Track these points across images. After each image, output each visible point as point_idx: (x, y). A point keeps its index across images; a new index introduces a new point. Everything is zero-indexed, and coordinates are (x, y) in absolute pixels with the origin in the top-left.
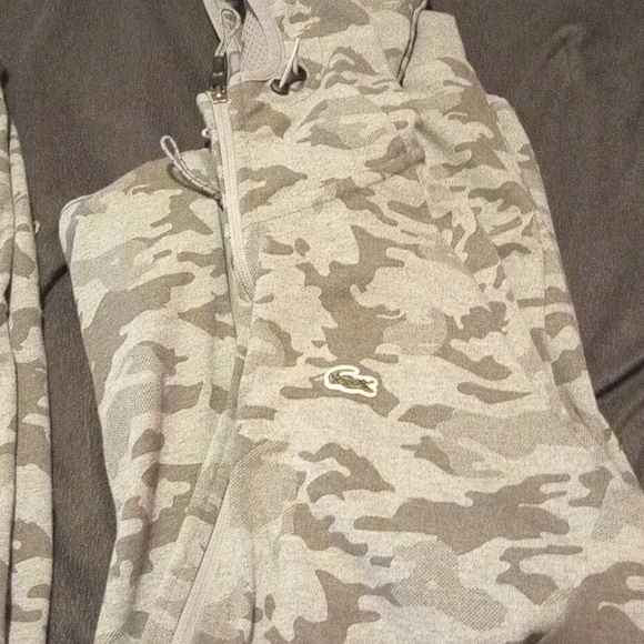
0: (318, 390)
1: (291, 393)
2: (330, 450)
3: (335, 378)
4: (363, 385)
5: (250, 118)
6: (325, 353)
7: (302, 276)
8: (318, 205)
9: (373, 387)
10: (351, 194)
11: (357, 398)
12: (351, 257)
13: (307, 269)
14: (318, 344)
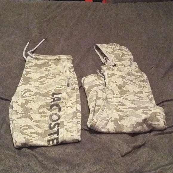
0: (117, 97)
1: (114, 97)
2: (119, 102)
3: (120, 96)
4: (124, 97)
5: (109, 68)
6: (119, 94)
7: (116, 85)
8: (118, 78)
9: (125, 97)
10: (122, 77)
11: (123, 98)
12: (122, 84)
13: (116, 84)
14: (118, 93)
